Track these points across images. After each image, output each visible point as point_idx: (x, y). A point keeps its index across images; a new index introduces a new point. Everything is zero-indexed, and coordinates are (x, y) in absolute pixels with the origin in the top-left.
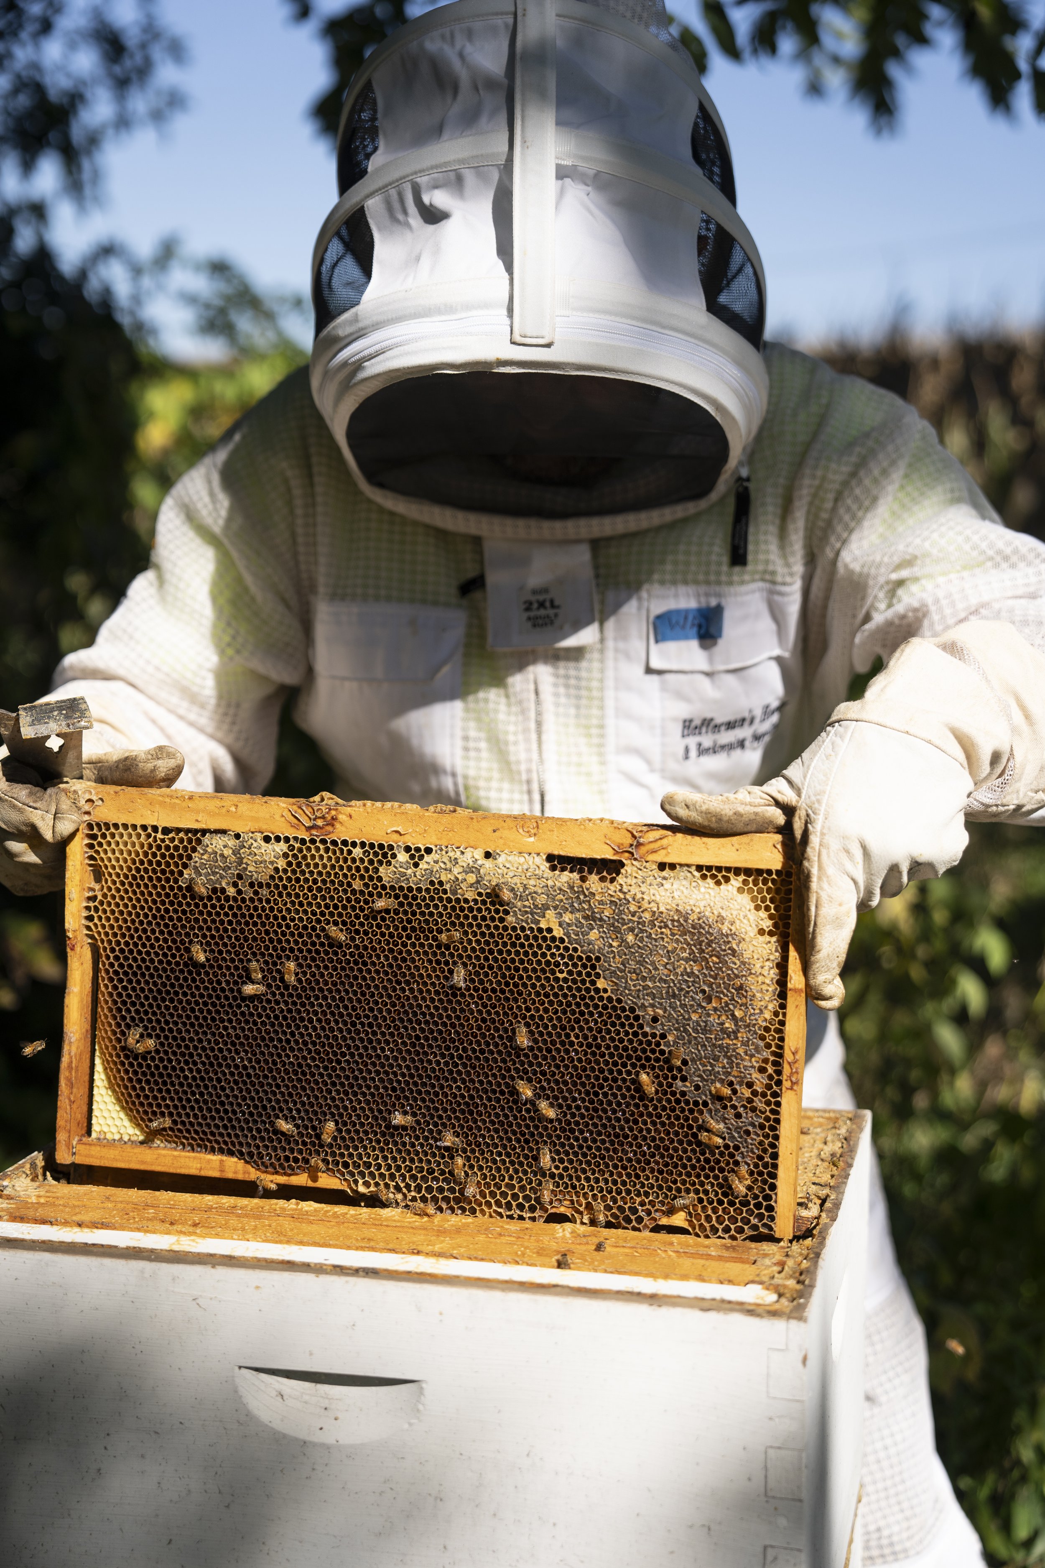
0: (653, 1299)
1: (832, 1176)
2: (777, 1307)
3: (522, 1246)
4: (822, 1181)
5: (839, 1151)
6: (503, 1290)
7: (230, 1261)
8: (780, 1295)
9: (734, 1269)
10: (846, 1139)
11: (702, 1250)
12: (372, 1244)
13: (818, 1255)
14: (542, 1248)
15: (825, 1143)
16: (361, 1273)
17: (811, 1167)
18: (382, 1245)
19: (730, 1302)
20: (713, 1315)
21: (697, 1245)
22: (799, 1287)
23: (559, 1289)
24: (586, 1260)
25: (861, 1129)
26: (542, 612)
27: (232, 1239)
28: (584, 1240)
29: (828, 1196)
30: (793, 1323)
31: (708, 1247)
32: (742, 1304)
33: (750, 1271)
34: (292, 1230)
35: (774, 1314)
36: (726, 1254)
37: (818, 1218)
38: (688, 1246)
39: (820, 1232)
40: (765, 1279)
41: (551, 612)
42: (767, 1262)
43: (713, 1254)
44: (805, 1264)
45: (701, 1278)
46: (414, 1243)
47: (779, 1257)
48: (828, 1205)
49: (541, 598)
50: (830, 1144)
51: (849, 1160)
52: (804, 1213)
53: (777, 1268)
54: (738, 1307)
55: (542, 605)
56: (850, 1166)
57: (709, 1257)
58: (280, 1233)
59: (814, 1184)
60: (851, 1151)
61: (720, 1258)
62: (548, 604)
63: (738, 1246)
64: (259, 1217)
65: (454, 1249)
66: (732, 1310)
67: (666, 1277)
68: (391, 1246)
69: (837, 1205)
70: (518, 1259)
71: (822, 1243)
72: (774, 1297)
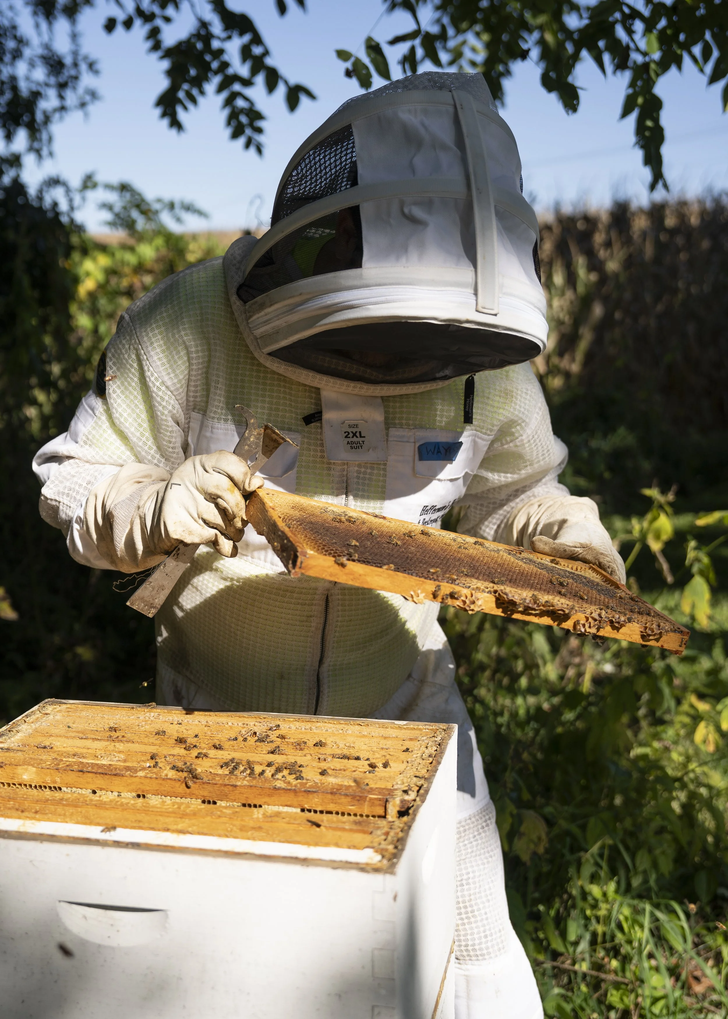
0: (305, 862)
1: (428, 771)
2: (379, 865)
3: (232, 824)
4: (421, 775)
5: (434, 753)
6: (214, 856)
7: (52, 838)
8: (383, 857)
9: (358, 837)
10: (439, 745)
11: (341, 825)
12: (141, 824)
13: (410, 827)
14: (244, 826)
15: (427, 747)
16: (130, 846)
17: (416, 764)
18: (146, 825)
19: (351, 863)
20: (340, 872)
21: (339, 821)
22: (395, 851)
23: (248, 856)
24: (269, 834)
25: (450, 737)
26: (355, 439)
27: (57, 821)
28: (270, 819)
29: (422, 785)
30: (388, 876)
31: (344, 823)
32: (357, 864)
33: (367, 839)
34: (94, 815)
35: (377, 870)
36: (355, 827)
37: (415, 800)
38: (333, 822)
39: (414, 811)
40: (375, 845)
41: (360, 440)
42: (379, 832)
43: (347, 827)
44: (401, 835)
45: (337, 845)
46: (166, 823)
47: (386, 829)
48: (422, 791)
49: (354, 430)
50: (429, 748)
51: (439, 759)
52: (407, 797)
53: (384, 837)
54: (355, 866)
55: (354, 435)
56: (439, 763)
57: (344, 829)
58: (86, 818)
59: (416, 776)
60: (442, 753)
61: (351, 830)
62: (358, 434)
63: (363, 822)
64: (76, 806)
65: (190, 827)
66: (351, 868)
67: (316, 844)
68: (152, 826)
69: (427, 792)
70: (227, 834)
71: (413, 819)
72: (379, 857)
